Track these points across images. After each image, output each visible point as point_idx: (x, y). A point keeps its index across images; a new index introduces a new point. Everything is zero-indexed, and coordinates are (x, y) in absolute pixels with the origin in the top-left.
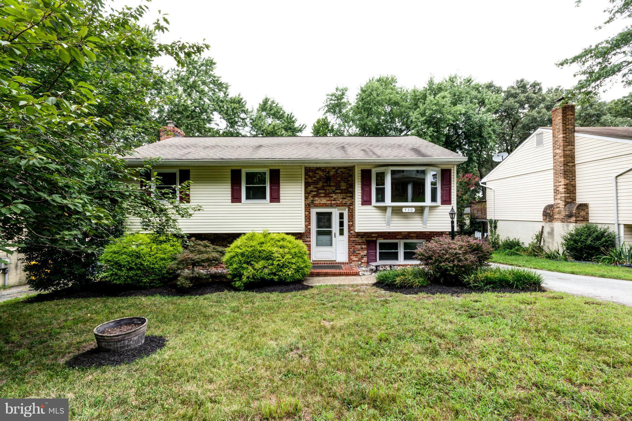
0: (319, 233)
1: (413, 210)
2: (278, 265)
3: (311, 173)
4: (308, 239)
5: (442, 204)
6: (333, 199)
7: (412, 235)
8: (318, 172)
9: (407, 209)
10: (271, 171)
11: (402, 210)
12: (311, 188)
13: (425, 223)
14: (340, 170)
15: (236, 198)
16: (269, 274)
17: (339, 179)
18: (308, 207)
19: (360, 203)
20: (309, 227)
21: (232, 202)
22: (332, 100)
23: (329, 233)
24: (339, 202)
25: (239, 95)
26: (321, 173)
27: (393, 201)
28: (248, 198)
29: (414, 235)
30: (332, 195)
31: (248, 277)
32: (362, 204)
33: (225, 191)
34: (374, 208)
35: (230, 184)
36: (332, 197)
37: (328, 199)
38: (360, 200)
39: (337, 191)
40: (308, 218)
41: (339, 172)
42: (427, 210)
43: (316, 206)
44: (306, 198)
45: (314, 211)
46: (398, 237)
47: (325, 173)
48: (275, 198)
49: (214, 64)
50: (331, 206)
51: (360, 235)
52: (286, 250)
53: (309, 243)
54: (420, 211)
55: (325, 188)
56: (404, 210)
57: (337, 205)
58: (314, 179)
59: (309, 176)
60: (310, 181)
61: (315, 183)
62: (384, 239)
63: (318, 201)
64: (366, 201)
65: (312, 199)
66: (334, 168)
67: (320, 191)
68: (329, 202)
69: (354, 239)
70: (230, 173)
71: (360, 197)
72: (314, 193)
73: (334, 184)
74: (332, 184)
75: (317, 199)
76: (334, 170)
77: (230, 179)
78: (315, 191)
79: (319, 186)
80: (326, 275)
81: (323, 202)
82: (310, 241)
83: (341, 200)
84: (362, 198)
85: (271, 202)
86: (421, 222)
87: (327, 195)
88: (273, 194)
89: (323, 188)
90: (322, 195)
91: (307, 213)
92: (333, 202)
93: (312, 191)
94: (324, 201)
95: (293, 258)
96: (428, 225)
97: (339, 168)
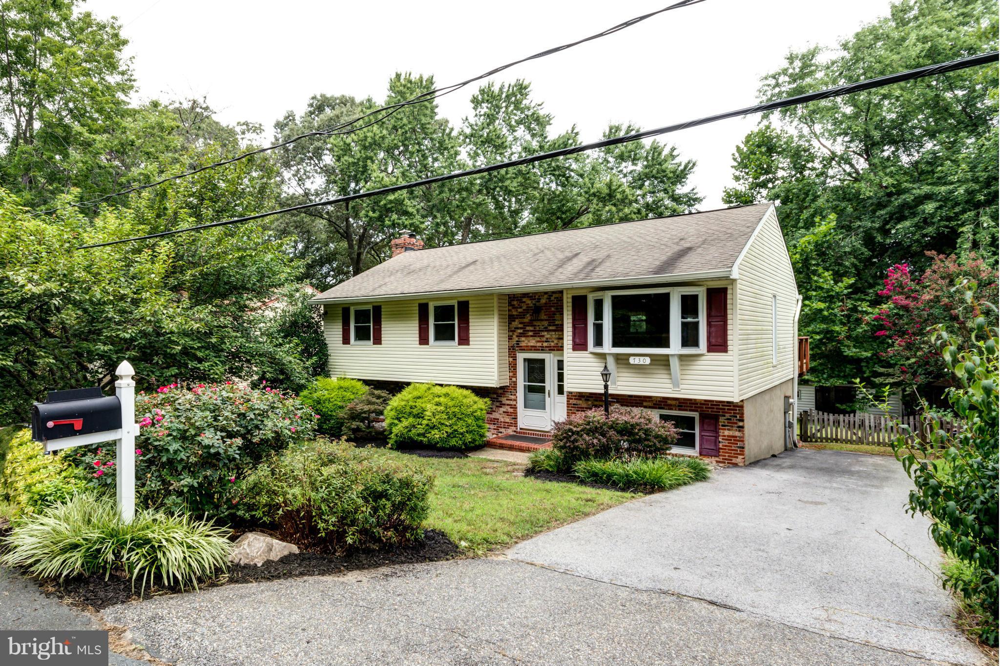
0: (530, 389)
1: (648, 361)
2: (427, 425)
3: (515, 303)
4: (513, 397)
5: (709, 351)
6: (544, 339)
7: (669, 402)
8: (524, 300)
9: (637, 358)
10: (460, 304)
11: (628, 360)
12: (516, 323)
13: (676, 384)
14: (554, 296)
15: (423, 340)
16: (418, 435)
17: (553, 309)
18: (512, 351)
19: (571, 346)
20: (514, 379)
21: (420, 344)
23: (542, 390)
24: (552, 344)
26: (529, 302)
27: (615, 344)
28: (438, 338)
29: (674, 402)
30: (543, 334)
31: (396, 435)
32: (574, 349)
33: (412, 329)
34: (590, 355)
35: (417, 322)
36: (543, 336)
37: (538, 339)
38: (571, 342)
39: (551, 328)
40: (513, 367)
41: (552, 298)
42: (674, 363)
43: (523, 350)
44: (510, 338)
45: (521, 357)
46: (645, 404)
47: (534, 302)
48: (464, 340)
50: (542, 350)
51: (583, 396)
52: (442, 408)
53: (514, 403)
54: (663, 362)
55: (535, 323)
56: (632, 360)
57: (551, 349)
58: (519, 310)
59: (514, 307)
60: (515, 313)
61: (522, 316)
63: (525, 342)
64: (580, 345)
65: (517, 339)
66: (546, 293)
67: (528, 328)
68: (539, 344)
69: (575, 402)
70: (417, 308)
71: (571, 338)
72: (519, 331)
73: (545, 317)
74: (543, 317)
75: (523, 339)
76: (546, 296)
77: (417, 315)
78: (521, 328)
79: (526, 320)
81: (532, 344)
82: (515, 400)
83: (556, 341)
84: (574, 340)
85: (459, 344)
86: (668, 381)
87: (536, 334)
88: (462, 335)
89: (530, 324)
90: (531, 334)
91: (511, 359)
92: (545, 344)
93: (518, 328)
94: (532, 342)
95: (449, 418)
96: (682, 386)
97: (553, 292)
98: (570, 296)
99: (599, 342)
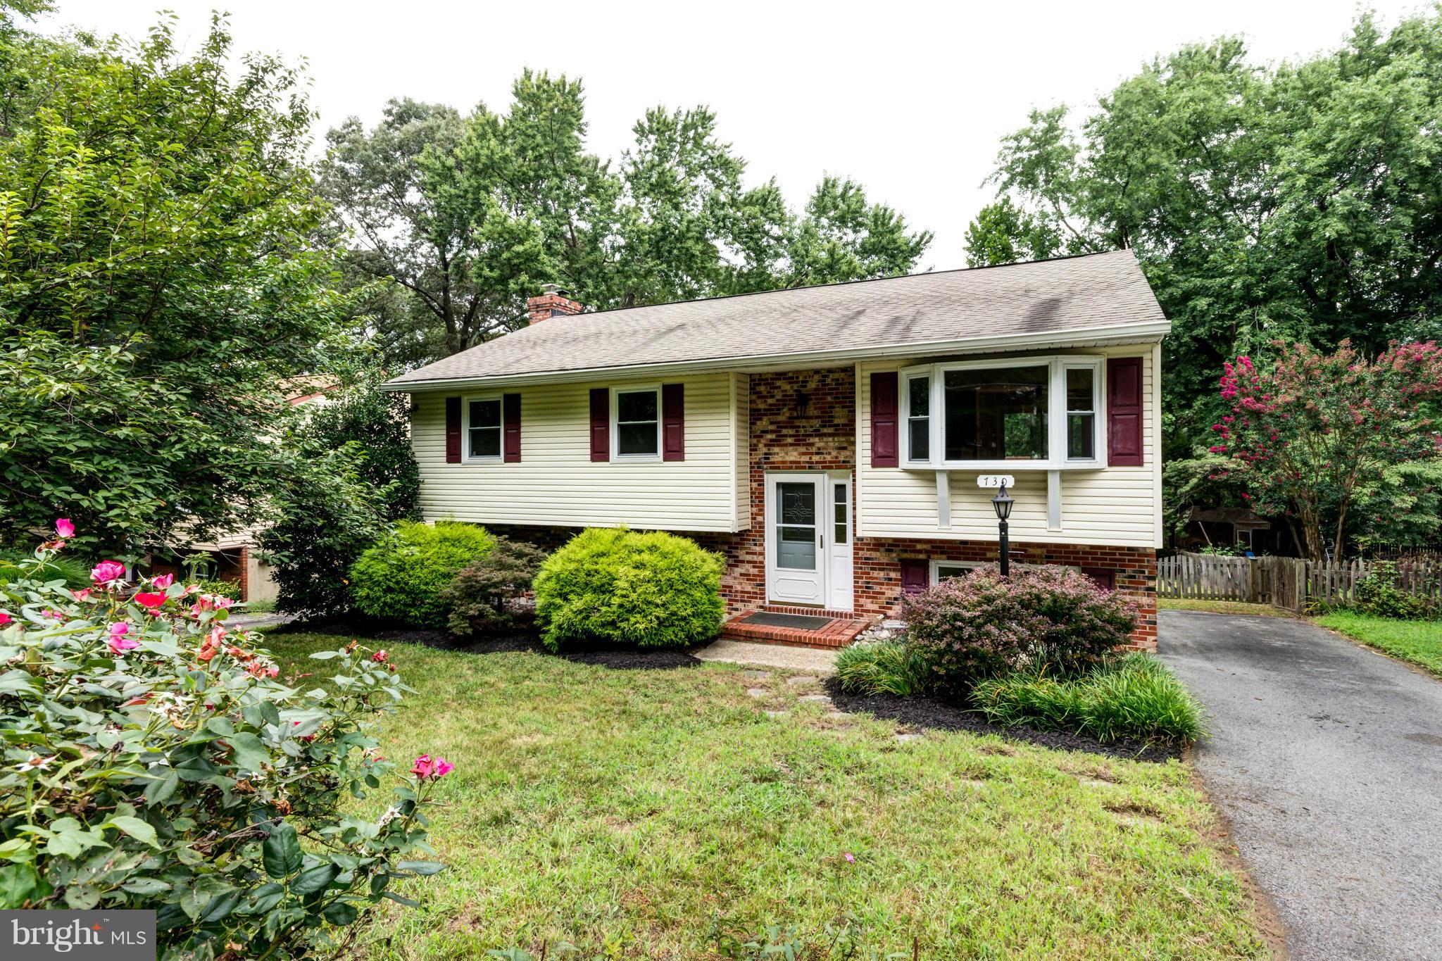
0: (786, 535)
1: (1010, 482)
2: (621, 606)
3: (762, 388)
4: (758, 549)
5: (1110, 464)
6: (814, 450)
7: (1031, 551)
8: (778, 383)
9: (991, 478)
10: (667, 389)
11: (976, 481)
12: (763, 424)
13: (1055, 521)
14: (831, 376)
15: (599, 452)
16: (603, 625)
17: (829, 399)
18: (756, 471)
19: (869, 460)
20: (760, 519)
21: (593, 459)
22: (1019, 149)
23: (809, 536)
24: (828, 458)
25: (772, 182)
26: (787, 387)
27: (951, 454)
28: (623, 450)
29: (1038, 551)
30: (812, 440)
31: (560, 627)
32: (874, 465)
33: (578, 435)
34: (905, 475)
35: (588, 421)
36: (812, 444)
37: (803, 449)
38: (869, 453)
39: (825, 430)
40: (757, 498)
41: (828, 381)
42: (1054, 483)
43: (776, 468)
44: (753, 448)
45: (772, 480)
46: (989, 555)
47: (795, 386)
48: (675, 452)
49: (710, 118)
50: (810, 467)
51: (883, 545)
52: (647, 573)
53: (760, 558)
54: (1037, 484)
55: (797, 423)
56: (981, 482)
57: (826, 467)
58: (770, 401)
59: (760, 396)
60: (762, 406)
61: (773, 410)
62: (949, 558)
63: (779, 455)
64: (885, 457)
65: (765, 450)
66: (817, 372)
67: (785, 432)
68: (806, 458)
69: (868, 554)
70: (588, 398)
71: (869, 446)
72: (769, 436)
73: (816, 413)
74: (812, 411)
75: (776, 450)
76: (817, 377)
77: (588, 410)
78: (772, 432)
79: (781, 418)
80: (767, 639)
81: (792, 459)
82: (762, 554)
83: (834, 453)
84: (874, 449)
85: (665, 459)
86: (1042, 516)
87: (799, 441)
88: (670, 442)
89: (790, 423)
90: (790, 440)
91: (755, 485)
92: (816, 458)
93: (767, 432)
94: (793, 455)
95: (661, 592)
96: (1064, 524)
97: (830, 371)
98: (867, 374)
99: (920, 449)
